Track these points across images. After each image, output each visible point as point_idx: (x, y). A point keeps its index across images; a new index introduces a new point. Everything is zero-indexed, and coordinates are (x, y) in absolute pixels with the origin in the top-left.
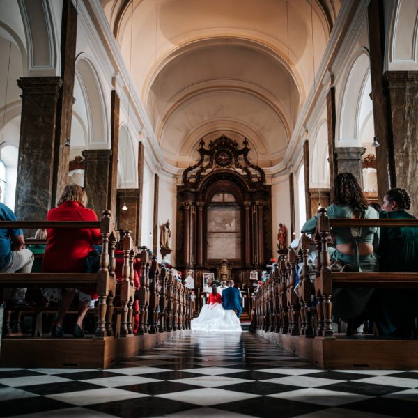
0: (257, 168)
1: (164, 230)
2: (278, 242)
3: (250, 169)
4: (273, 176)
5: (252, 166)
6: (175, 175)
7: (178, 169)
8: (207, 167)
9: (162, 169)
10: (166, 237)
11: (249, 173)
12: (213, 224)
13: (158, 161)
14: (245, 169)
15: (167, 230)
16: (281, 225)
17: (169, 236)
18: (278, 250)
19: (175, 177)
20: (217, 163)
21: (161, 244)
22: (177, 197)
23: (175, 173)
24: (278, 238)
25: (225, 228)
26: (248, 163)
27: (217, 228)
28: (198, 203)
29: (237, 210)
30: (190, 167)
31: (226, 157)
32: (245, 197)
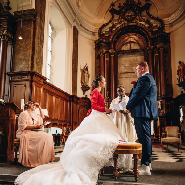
0: (158, 19)
1: (84, 73)
2: (177, 76)
3: (152, 21)
4: (171, 25)
5: (153, 18)
6: (93, 33)
7: (95, 27)
8: (117, 24)
9: (81, 25)
10: (86, 78)
11: (150, 24)
12: (123, 67)
13: (75, 15)
14: (147, 22)
15: (86, 72)
16: (180, 62)
17: (89, 77)
18: (178, 83)
19: (93, 34)
20: (125, 19)
21: (82, 83)
22: (95, 49)
23: (93, 31)
24: (178, 74)
25: (132, 70)
26: (150, 16)
27: (126, 70)
28: (110, 51)
29: (141, 56)
30: (104, 24)
31: (132, 14)
32: (148, 43)
